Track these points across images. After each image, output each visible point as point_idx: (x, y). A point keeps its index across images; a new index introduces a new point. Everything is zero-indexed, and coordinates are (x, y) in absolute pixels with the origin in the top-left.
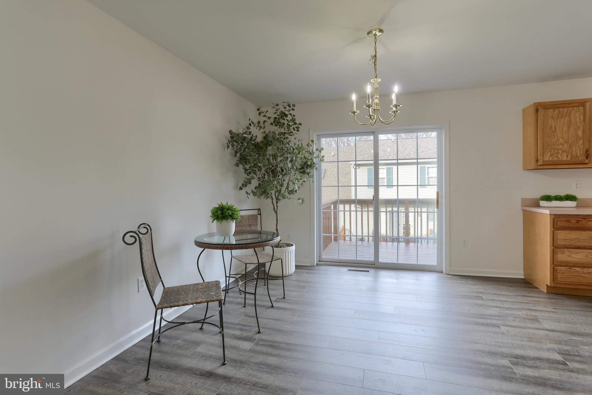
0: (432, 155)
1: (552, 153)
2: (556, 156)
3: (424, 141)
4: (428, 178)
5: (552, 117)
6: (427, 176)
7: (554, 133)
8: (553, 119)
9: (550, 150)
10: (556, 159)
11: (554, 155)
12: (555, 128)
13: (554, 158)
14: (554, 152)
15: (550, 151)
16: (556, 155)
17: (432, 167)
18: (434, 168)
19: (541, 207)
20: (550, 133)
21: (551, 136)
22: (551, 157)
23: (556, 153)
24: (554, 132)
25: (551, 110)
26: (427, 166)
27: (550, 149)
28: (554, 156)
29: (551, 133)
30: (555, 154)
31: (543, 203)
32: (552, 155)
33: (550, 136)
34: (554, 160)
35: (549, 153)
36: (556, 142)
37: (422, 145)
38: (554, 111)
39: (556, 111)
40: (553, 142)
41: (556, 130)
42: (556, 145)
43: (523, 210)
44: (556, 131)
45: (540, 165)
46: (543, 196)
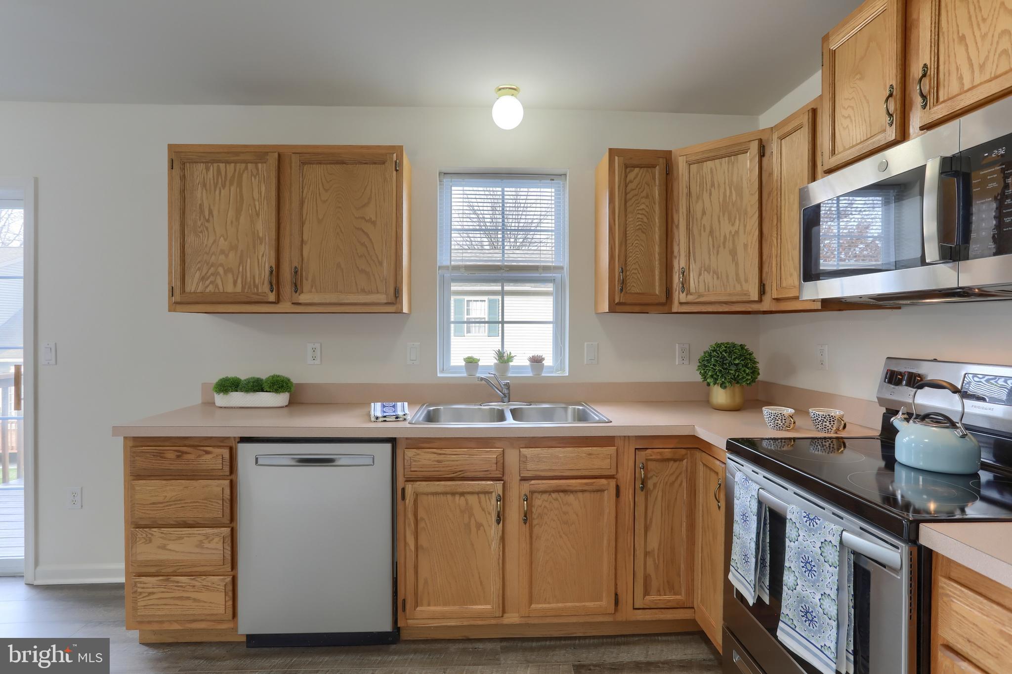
1: (203, 274)
2: (211, 283)
5: (204, 185)
7: (207, 224)
8: (206, 190)
9: (199, 265)
10: (211, 288)
11: (208, 278)
12: (211, 212)
13: (208, 286)
14: (207, 272)
15: (199, 269)
16: (212, 278)
20: (199, 223)
21: (201, 232)
22: (201, 283)
23: (212, 274)
24: (208, 221)
25: (202, 167)
26: (467, 298)
27: (199, 262)
28: (208, 282)
29: (202, 224)
30: (210, 277)
32: (203, 279)
33: (199, 230)
34: (208, 290)
35: (197, 275)
36: (211, 247)
38: (207, 169)
39: (212, 168)
40: (206, 245)
41: (213, 217)
42: (212, 255)
44: (211, 219)
45: (176, 303)
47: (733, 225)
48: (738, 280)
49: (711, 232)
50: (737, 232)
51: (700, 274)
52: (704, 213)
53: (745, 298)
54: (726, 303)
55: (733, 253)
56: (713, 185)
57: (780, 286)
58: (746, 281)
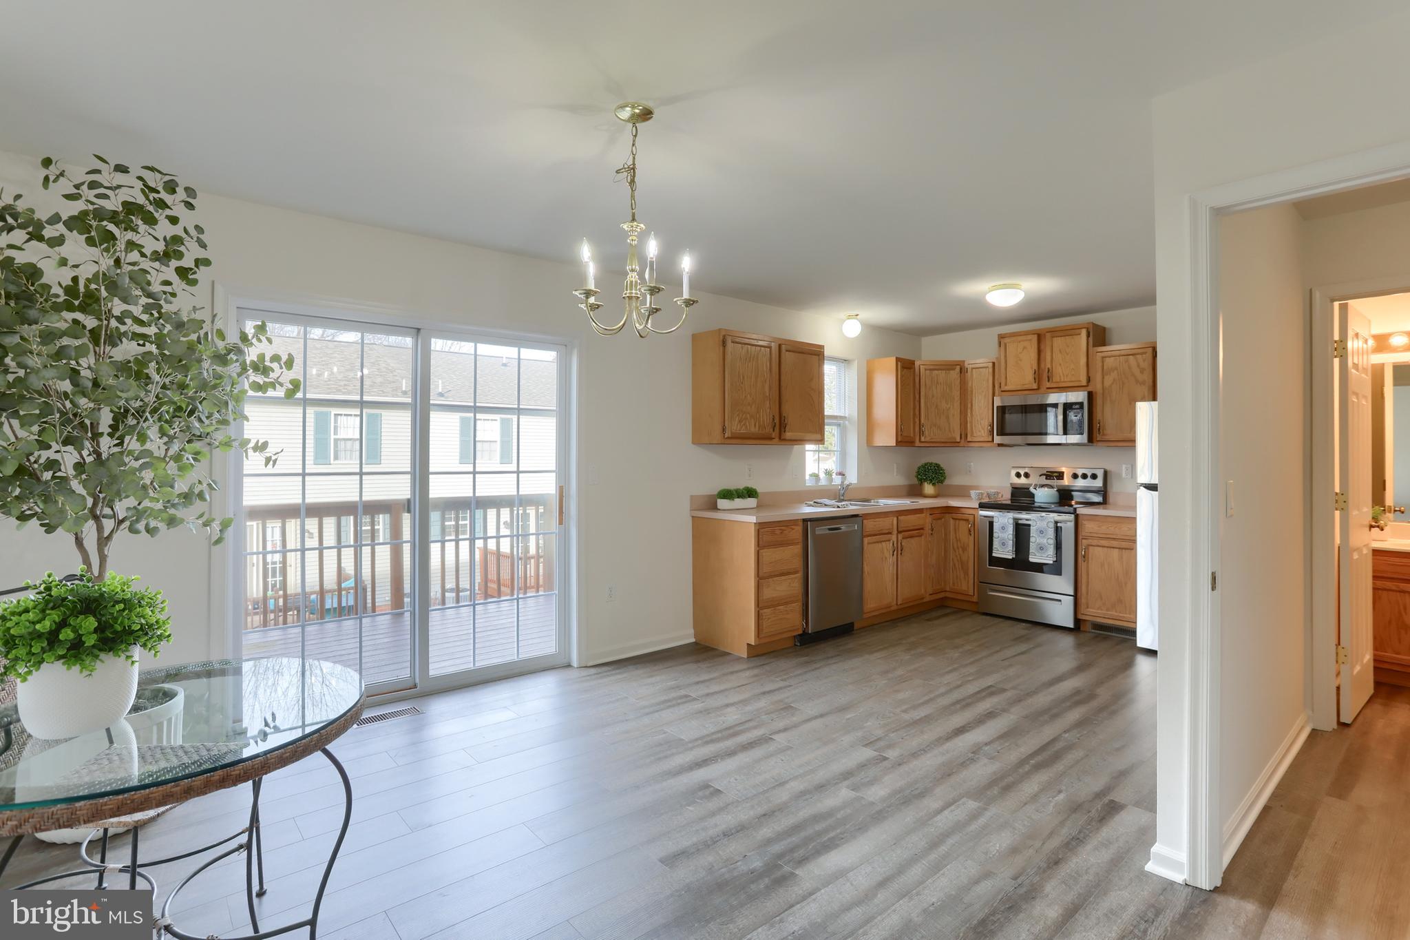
0: (345, 385)
1: (740, 419)
3: (317, 349)
4: (336, 441)
6: (333, 437)
9: (737, 413)
10: (744, 428)
13: (742, 426)
14: (742, 417)
15: (737, 416)
17: (345, 415)
18: (349, 417)
19: (719, 510)
22: (739, 425)
26: (334, 411)
27: (738, 411)
30: (743, 421)
31: (722, 503)
32: (740, 422)
34: (742, 430)
35: (737, 419)
36: (744, 400)
37: (315, 358)
43: (693, 517)
45: (728, 438)
46: (724, 490)
47: (948, 404)
48: (950, 431)
49: (937, 406)
50: (950, 408)
51: (931, 428)
52: (933, 396)
53: (954, 441)
54: (943, 442)
55: (948, 418)
56: (937, 383)
57: (972, 435)
58: (954, 432)
